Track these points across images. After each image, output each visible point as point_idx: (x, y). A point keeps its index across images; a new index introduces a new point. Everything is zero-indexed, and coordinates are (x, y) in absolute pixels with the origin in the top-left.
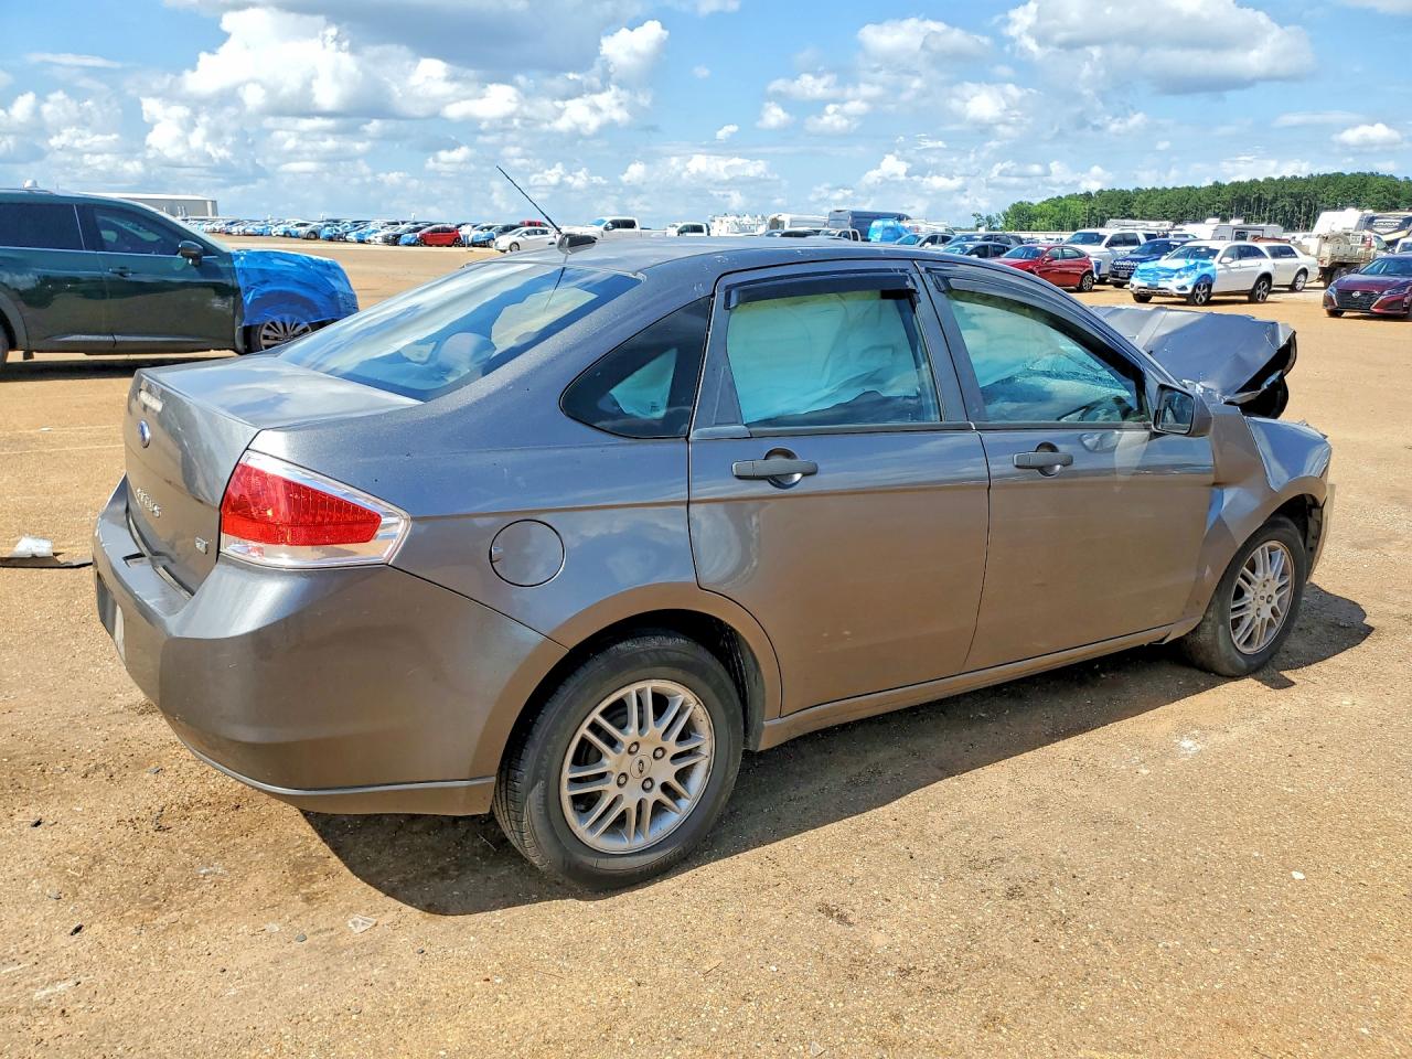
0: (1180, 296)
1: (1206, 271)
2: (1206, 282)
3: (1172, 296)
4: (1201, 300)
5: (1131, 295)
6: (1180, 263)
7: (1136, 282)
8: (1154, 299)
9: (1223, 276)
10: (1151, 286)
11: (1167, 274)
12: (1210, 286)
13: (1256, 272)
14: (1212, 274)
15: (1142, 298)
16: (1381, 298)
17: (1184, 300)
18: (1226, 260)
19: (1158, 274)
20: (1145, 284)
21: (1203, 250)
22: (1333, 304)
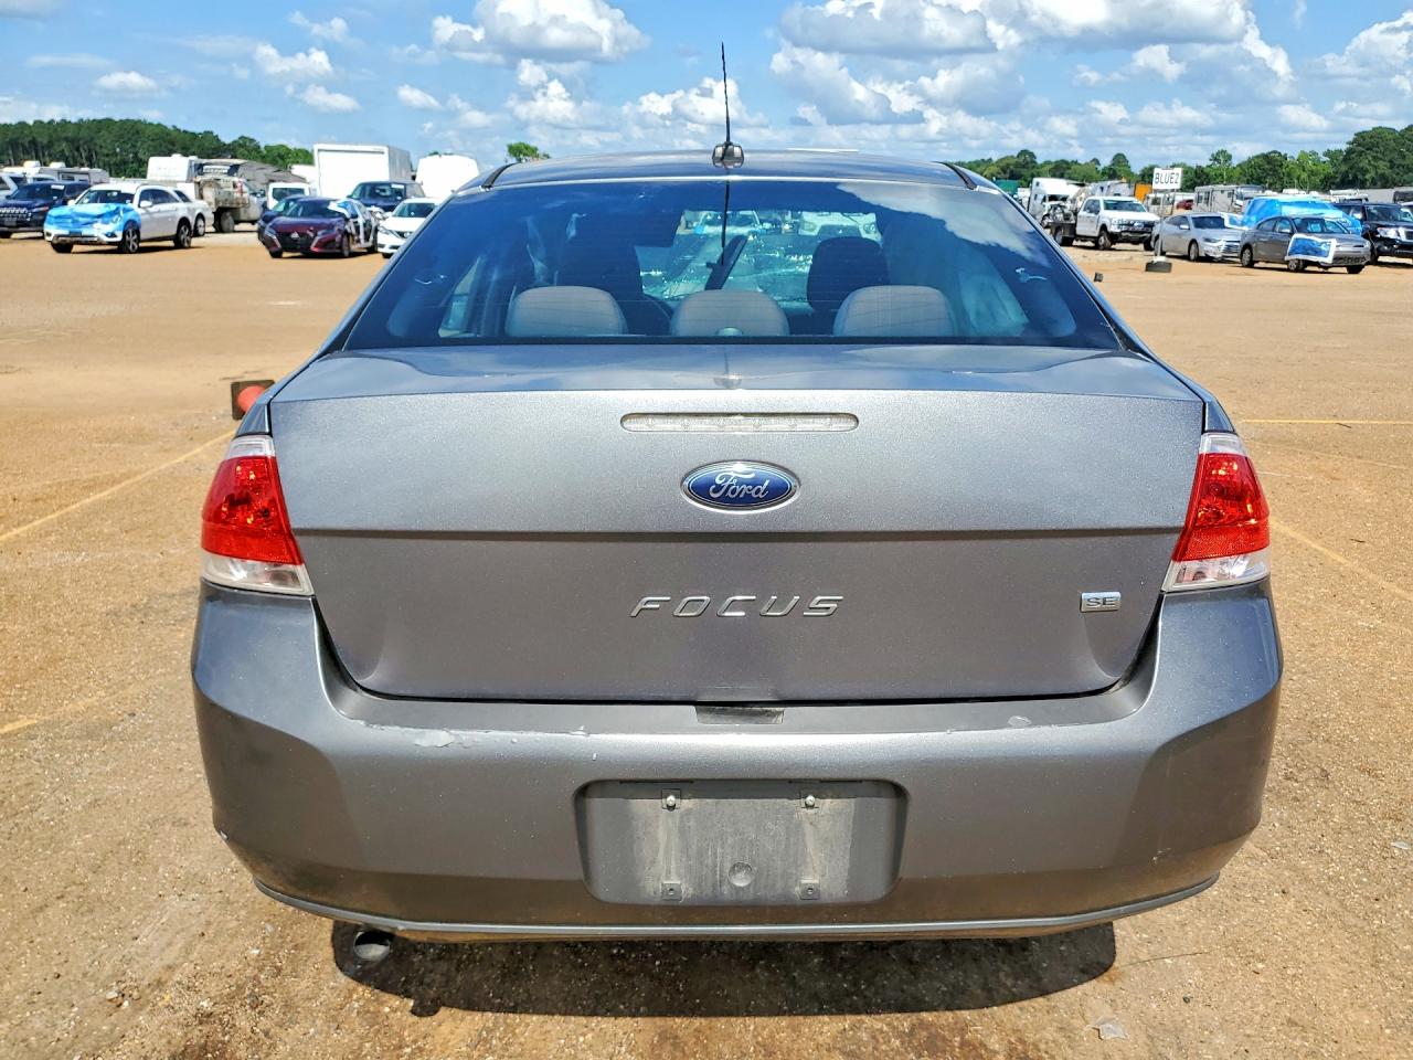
0: (110, 243)
1: (130, 216)
2: (132, 227)
3: (101, 244)
4: (133, 247)
5: (49, 246)
6: (99, 208)
7: (53, 230)
8: (76, 248)
9: (147, 222)
10: (72, 234)
11: (89, 220)
12: (137, 232)
13: (173, 217)
14: (136, 219)
15: (62, 247)
16: (317, 238)
17: (116, 247)
18: (144, 203)
19: (77, 221)
20: (66, 232)
21: (115, 194)
22: (275, 245)
